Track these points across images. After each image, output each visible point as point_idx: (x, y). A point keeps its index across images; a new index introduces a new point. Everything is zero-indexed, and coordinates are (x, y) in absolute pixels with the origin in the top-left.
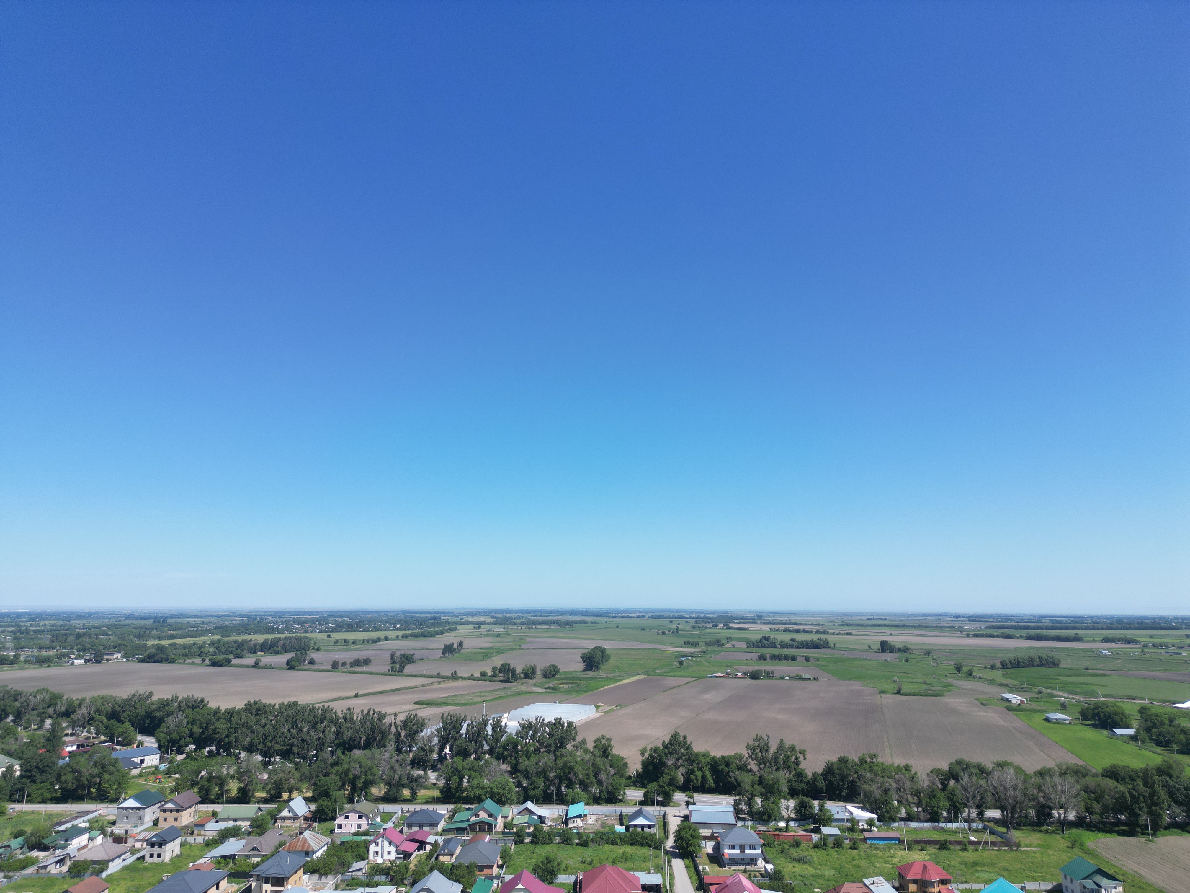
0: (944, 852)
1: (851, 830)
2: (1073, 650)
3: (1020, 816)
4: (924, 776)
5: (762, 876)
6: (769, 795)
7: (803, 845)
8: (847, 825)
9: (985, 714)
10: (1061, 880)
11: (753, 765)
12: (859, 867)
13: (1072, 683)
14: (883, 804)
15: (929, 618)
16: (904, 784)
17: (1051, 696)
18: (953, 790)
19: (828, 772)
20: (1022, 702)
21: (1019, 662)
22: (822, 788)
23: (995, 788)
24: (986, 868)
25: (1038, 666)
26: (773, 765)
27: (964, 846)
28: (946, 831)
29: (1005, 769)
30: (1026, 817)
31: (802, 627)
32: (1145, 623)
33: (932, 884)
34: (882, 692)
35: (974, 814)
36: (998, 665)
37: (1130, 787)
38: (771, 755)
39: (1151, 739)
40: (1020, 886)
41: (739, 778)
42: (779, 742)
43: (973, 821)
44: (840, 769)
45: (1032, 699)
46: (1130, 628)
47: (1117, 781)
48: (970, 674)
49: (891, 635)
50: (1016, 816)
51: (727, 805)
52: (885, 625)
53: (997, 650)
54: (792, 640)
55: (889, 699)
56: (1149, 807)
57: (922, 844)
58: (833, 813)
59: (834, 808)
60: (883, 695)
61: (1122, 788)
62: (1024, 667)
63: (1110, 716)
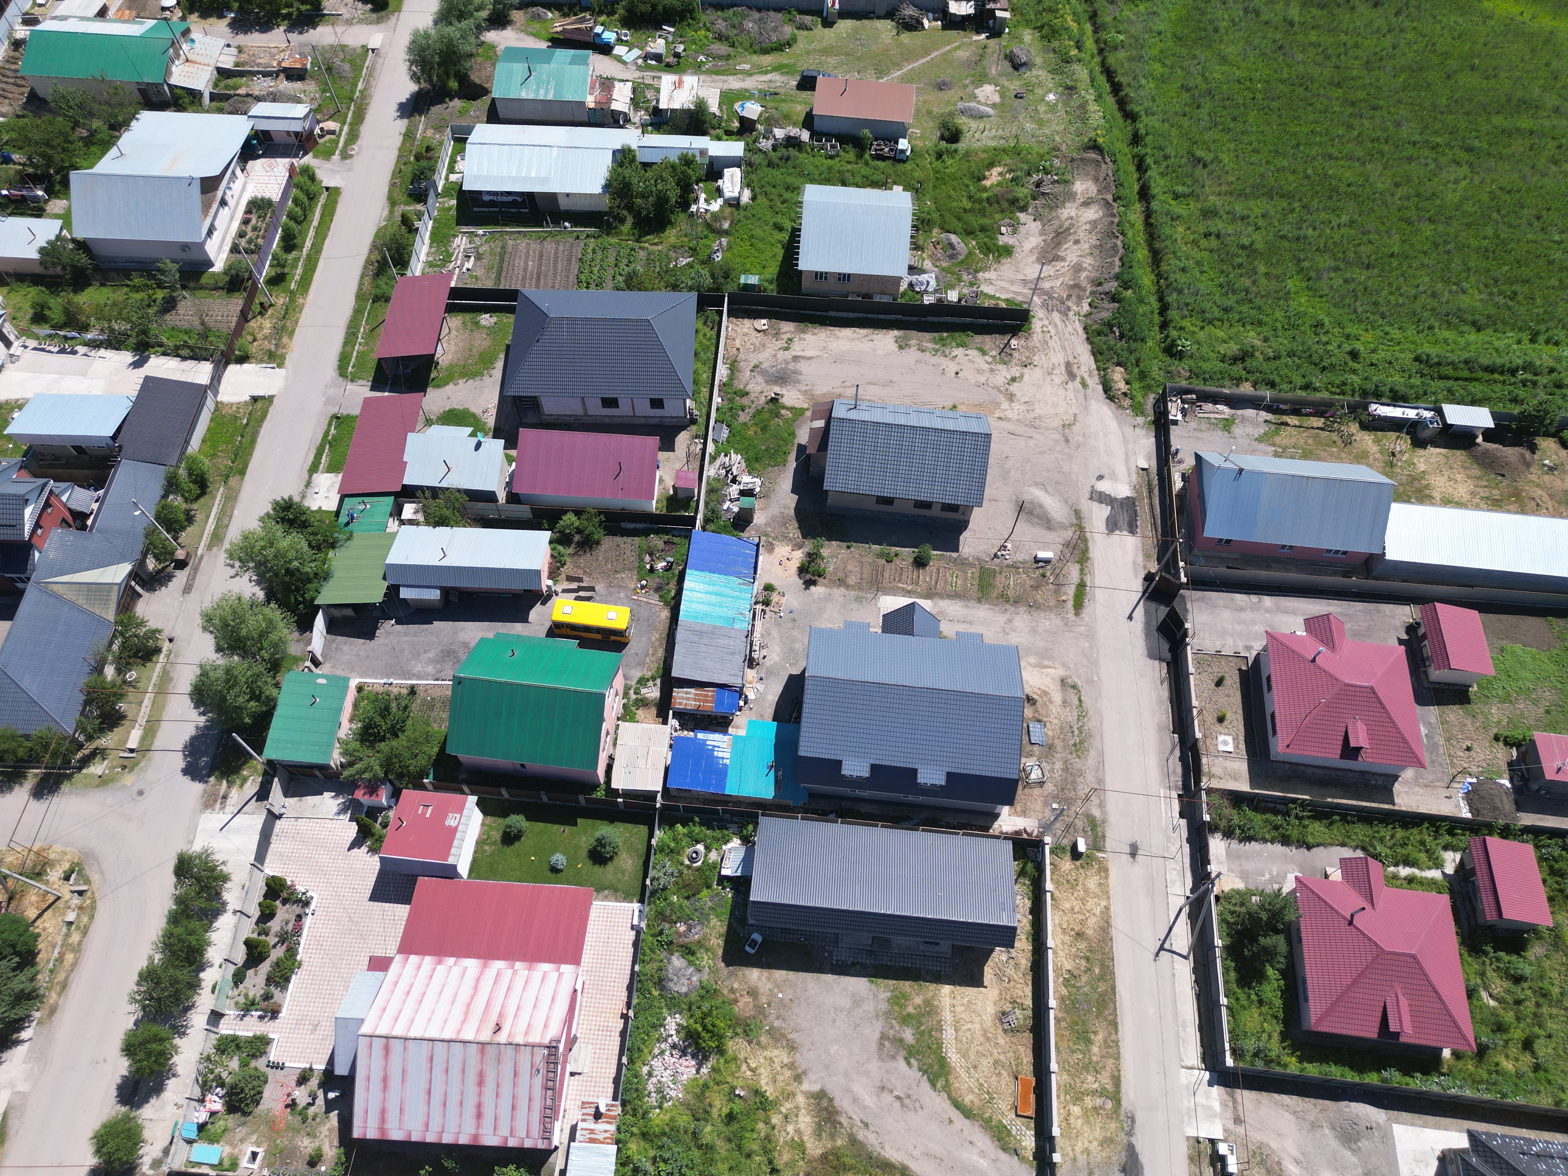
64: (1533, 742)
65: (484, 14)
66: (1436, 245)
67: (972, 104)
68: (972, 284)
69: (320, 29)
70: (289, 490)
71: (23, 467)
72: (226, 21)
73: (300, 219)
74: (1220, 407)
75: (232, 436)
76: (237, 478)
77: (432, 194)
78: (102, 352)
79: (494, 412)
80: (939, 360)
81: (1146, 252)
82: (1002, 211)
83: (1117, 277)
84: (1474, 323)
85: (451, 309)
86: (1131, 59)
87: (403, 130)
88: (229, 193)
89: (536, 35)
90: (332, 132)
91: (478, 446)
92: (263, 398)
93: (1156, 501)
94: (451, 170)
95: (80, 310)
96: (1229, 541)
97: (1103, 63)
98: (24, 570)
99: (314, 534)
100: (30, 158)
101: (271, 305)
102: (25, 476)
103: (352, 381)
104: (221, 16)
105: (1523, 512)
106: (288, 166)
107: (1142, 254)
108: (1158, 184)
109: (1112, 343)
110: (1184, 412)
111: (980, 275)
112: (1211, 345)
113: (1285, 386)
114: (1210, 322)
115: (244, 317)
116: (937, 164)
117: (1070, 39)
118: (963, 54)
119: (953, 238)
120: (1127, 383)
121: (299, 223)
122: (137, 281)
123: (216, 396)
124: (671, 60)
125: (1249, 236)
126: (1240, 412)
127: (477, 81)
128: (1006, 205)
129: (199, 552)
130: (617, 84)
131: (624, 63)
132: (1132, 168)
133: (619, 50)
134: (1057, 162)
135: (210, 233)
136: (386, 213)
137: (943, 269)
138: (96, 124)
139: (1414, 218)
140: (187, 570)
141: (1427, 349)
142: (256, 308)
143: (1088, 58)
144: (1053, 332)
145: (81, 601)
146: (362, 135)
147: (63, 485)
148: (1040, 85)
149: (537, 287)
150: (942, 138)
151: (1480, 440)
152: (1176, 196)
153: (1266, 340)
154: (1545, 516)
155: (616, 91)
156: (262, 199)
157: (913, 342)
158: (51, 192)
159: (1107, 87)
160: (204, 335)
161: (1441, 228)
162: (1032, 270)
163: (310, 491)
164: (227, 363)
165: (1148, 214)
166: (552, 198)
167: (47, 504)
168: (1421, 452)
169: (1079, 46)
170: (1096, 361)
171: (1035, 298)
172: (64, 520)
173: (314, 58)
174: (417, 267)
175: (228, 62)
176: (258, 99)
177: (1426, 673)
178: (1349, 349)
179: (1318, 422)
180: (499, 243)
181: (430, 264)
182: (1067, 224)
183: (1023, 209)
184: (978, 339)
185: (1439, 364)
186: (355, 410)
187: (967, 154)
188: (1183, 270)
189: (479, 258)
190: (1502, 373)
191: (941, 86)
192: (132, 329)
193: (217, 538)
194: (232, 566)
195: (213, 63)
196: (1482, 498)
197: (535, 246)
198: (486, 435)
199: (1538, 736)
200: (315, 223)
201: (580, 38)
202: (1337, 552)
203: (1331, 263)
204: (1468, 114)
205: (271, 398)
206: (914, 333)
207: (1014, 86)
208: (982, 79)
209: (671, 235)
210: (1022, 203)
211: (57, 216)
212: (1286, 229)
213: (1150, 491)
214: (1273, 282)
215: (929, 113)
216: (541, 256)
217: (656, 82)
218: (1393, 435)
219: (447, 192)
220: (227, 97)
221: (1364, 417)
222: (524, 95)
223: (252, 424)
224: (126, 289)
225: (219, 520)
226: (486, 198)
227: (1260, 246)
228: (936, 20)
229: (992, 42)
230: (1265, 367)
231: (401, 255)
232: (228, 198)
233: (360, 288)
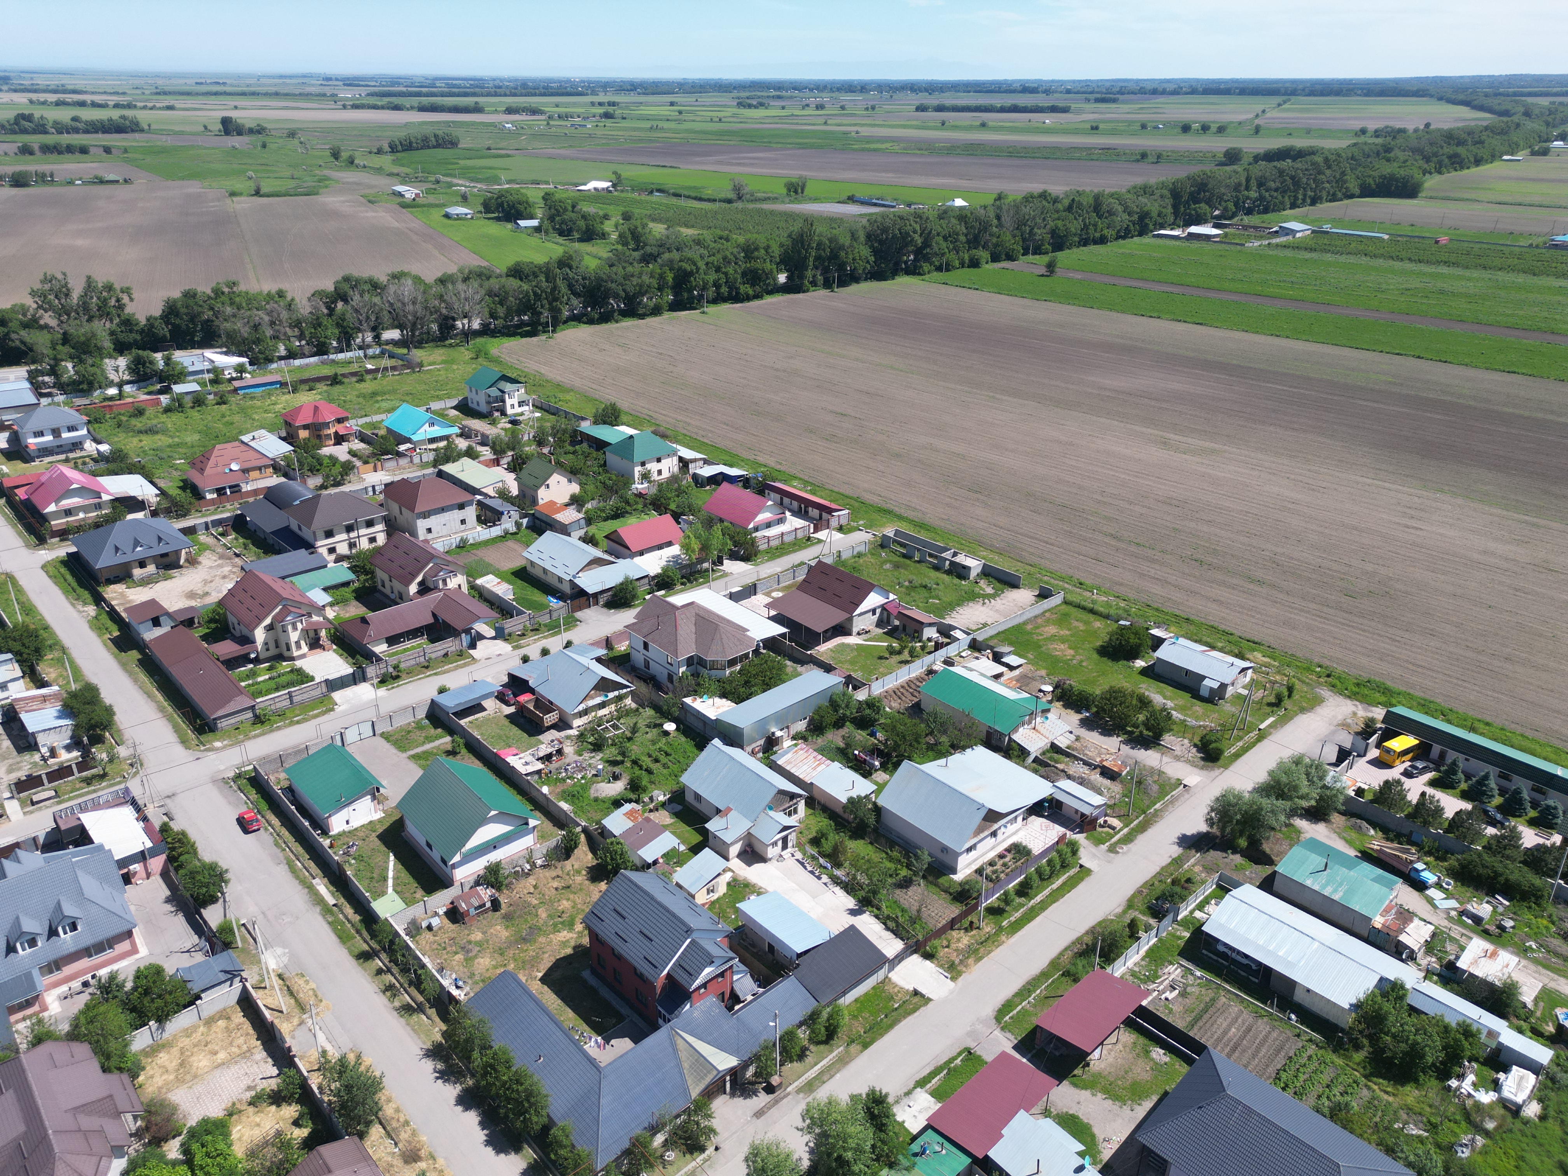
0: (338, 389)
1: (215, 382)
2: (473, 124)
3: (421, 333)
4: (305, 302)
5: (95, 460)
6: (83, 357)
7: (150, 412)
8: (207, 376)
9: (374, 214)
10: (466, 394)
11: (48, 319)
12: (232, 423)
13: (473, 168)
14: (254, 343)
15: (288, 81)
16: (279, 315)
17: (450, 185)
18: (343, 314)
19: (169, 313)
20: (417, 195)
21: (411, 143)
22: (165, 336)
23: (391, 305)
24: (387, 396)
25: (434, 147)
26: (81, 313)
27: (360, 376)
28: (338, 363)
29: (403, 281)
30: (428, 333)
31: (88, 98)
32: (552, 88)
33: (327, 425)
34: (233, 194)
35: (369, 338)
36: (386, 148)
37: (534, 284)
38: (75, 301)
39: (554, 229)
40: (425, 408)
41: (27, 339)
42: (85, 279)
43: (369, 346)
44: (187, 307)
45: (429, 191)
46: (535, 95)
47: (521, 280)
48: (351, 162)
49: (236, 107)
50: (417, 333)
51: (17, 379)
52: (225, 93)
53: (383, 127)
54: (75, 119)
55: (244, 204)
56: (550, 304)
57: (310, 383)
58: (185, 364)
59: (186, 358)
60: (235, 199)
61: (525, 287)
62: (417, 149)
63: (513, 206)
65: (1305, 804)
69: (1149, 752)
70: (890, 1087)
71: (729, 936)
72: (1080, 716)
73: (1044, 877)
75: (879, 1011)
76: (859, 1047)
77: (1170, 917)
78: (837, 889)
79: (1115, 1147)
85: (1129, 1023)
87: (1175, 855)
88: (1003, 829)
89: (1350, 843)
90: (1113, 828)
91: (1080, 1169)
92: (923, 996)
94: (1200, 907)
95: (844, 852)
98: (671, 1012)
99: (884, 1142)
100: (886, 740)
101: (978, 928)
102: (725, 944)
103: (1002, 1029)
104: (1078, 712)
106: (1060, 834)
115: (952, 925)
121: (1042, 879)
122: (895, 854)
123: (889, 971)
124: (1492, 928)
127: (1268, 851)
129: (789, 1089)
130: (1416, 921)
131: (1435, 907)
133: (1432, 892)
135: (969, 850)
136: (1119, 910)
138: (944, 739)
140: (771, 1096)
142: (966, 923)
145: (686, 1065)
146: (1136, 842)
147: (742, 967)
149: (1229, 1056)
155: (1412, 926)
156: (1025, 847)
158: (884, 767)
160: (913, 921)
163: (905, 1101)
164: (915, 952)
166: (1291, 984)
167: (722, 974)
172: (723, 993)
173: (1132, 770)
174: (1119, 969)
175: (1063, 743)
176: (1069, 777)
180: (1211, 994)
181: (1133, 974)
186: (989, 1056)
189: (1183, 994)
192: (868, 885)
193: (810, 1087)
194: (804, 1120)
195: (1051, 738)
197: (1247, 1017)
198: (1094, 1163)
200: (1055, 886)
201: (1395, 864)
205: (929, 1000)
209: (1410, 1094)
211: (876, 783)
216: (1249, 1030)
217: (1463, 940)
219: (1185, 923)
220: (1047, 765)
222: (1308, 883)
223: (900, 1011)
224: (884, 855)
225: (821, 1073)
226: (1221, 948)
231: (1111, 951)
232: (1000, 833)
233: (1058, 957)
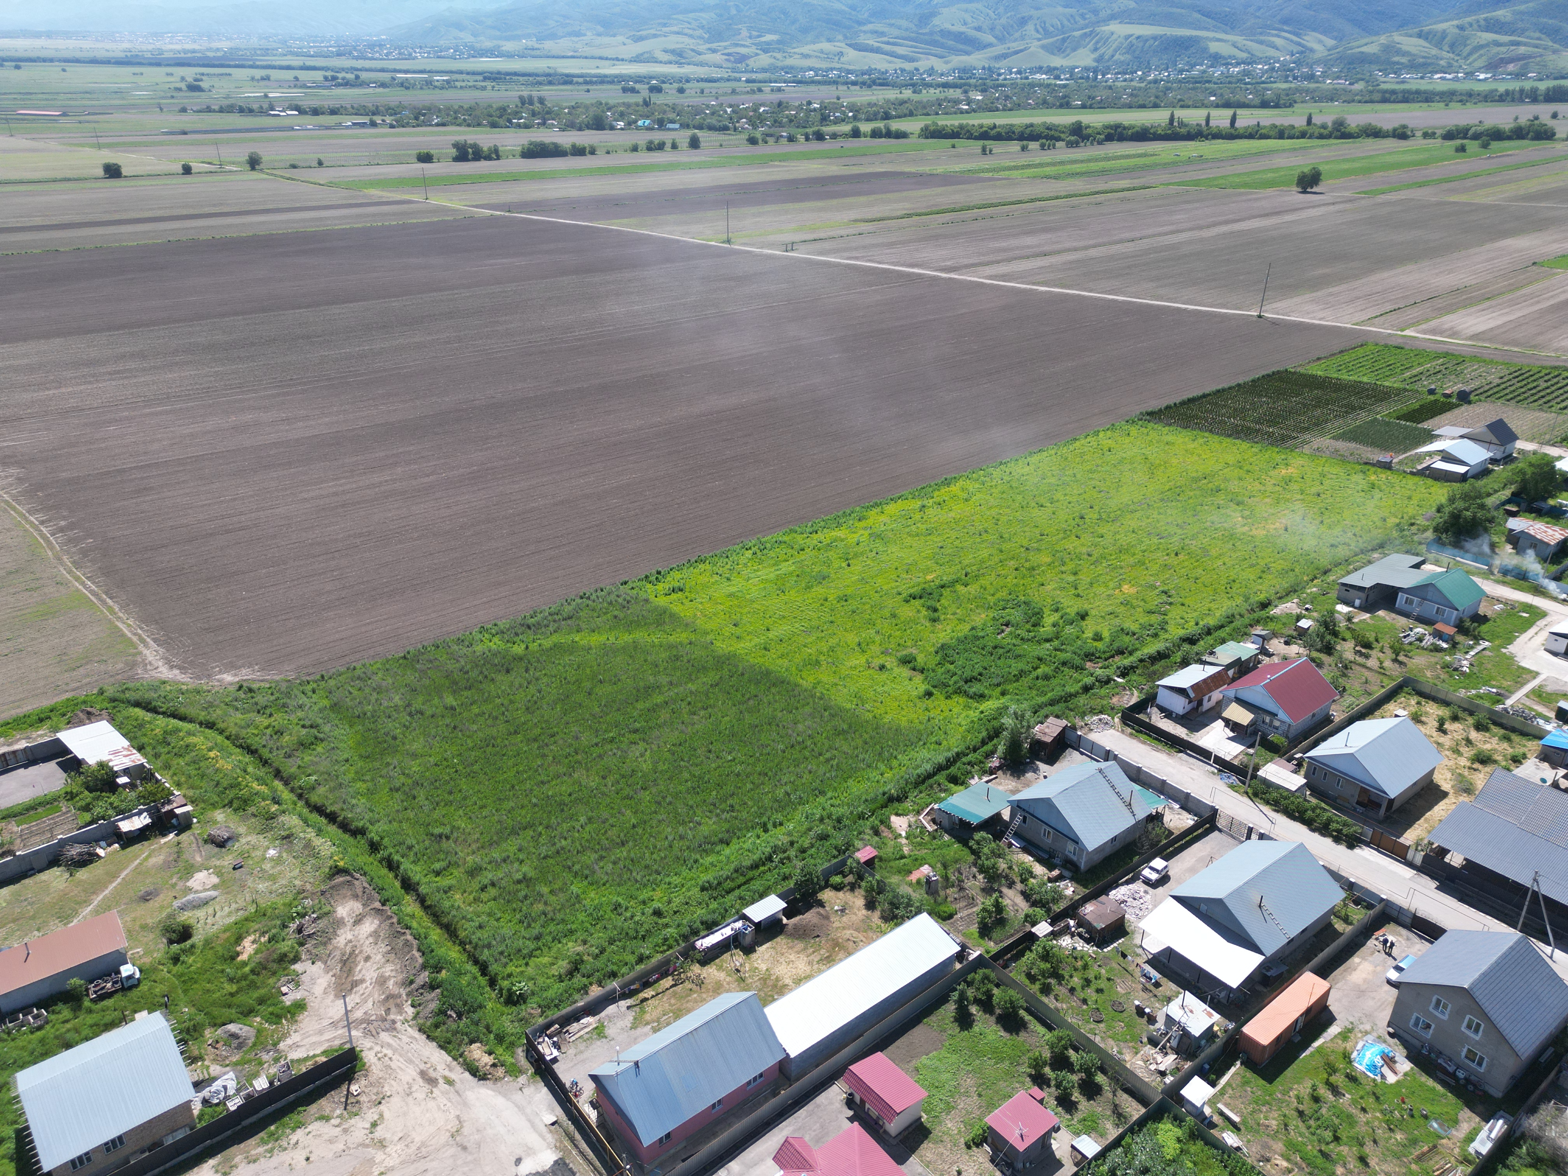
64: (990, 1128)
66: (659, 803)
67: (190, 897)
68: (276, 1060)
74: (585, 1021)
80: (281, 1158)
81: (439, 931)
82: (274, 973)
83: (424, 967)
84: (721, 841)
86: (332, 790)
93: (583, 1145)
96: (668, 1136)
97: (308, 804)
105: (850, 954)
107: (436, 934)
108: (415, 871)
109: (454, 1026)
110: (557, 1045)
111: (282, 1046)
112: (542, 974)
113: (624, 970)
114: (531, 955)
116: (178, 968)
117: (264, 800)
118: (158, 860)
119: (232, 1028)
120: (490, 1054)
125: (518, 871)
126: (603, 1014)
128: (275, 966)
132: (384, 871)
134: (308, 902)
137: (236, 1064)
139: (631, 793)
141: (704, 878)
143: (291, 807)
144: (389, 1052)
148: (254, 848)
150: (171, 942)
151: (785, 921)
152: (438, 873)
153: (585, 942)
154: (864, 947)
157: (237, 1159)
159: (323, 820)
161: (654, 790)
162: (336, 1009)
165: (422, 900)
168: (754, 956)
169: (276, 801)
170: (449, 1052)
171: (354, 1033)
177: (885, 1132)
178: (651, 911)
179: (668, 982)
182: (348, 950)
183: (296, 959)
184: (313, 1109)
185: (719, 884)
187: (207, 943)
188: (481, 927)
190: (764, 864)
191: (145, 898)
196: (818, 962)
199: (990, 1120)
202: (755, 1079)
203: (594, 856)
204: (619, 710)
206: (234, 1149)
207: (227, 860)
208: (190, 871)
210: (291, 956)
212: (544, 851)
213: (572, 1140)
214: (561, 895)
215: (144, 927)
218: (727, 956)
221: (698, 956)
227: (531, 874)
228: (109, 845)
229: (184, 837)
230: (599, 964)
